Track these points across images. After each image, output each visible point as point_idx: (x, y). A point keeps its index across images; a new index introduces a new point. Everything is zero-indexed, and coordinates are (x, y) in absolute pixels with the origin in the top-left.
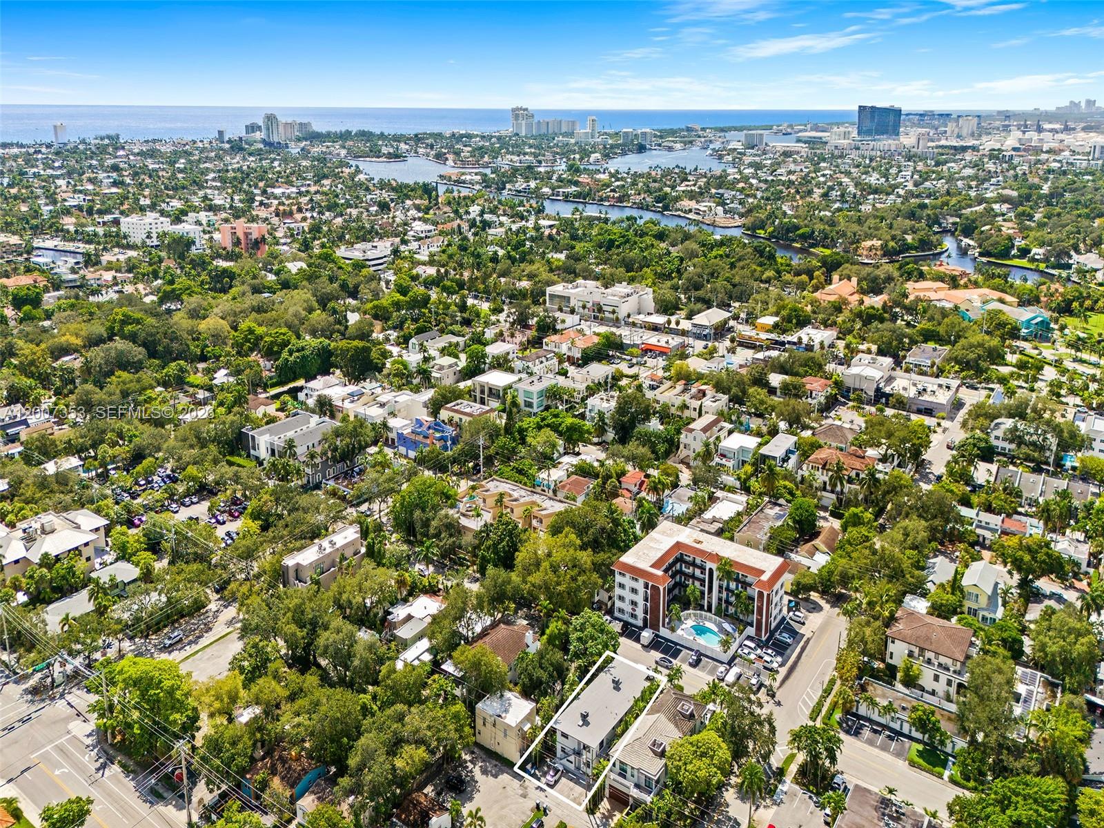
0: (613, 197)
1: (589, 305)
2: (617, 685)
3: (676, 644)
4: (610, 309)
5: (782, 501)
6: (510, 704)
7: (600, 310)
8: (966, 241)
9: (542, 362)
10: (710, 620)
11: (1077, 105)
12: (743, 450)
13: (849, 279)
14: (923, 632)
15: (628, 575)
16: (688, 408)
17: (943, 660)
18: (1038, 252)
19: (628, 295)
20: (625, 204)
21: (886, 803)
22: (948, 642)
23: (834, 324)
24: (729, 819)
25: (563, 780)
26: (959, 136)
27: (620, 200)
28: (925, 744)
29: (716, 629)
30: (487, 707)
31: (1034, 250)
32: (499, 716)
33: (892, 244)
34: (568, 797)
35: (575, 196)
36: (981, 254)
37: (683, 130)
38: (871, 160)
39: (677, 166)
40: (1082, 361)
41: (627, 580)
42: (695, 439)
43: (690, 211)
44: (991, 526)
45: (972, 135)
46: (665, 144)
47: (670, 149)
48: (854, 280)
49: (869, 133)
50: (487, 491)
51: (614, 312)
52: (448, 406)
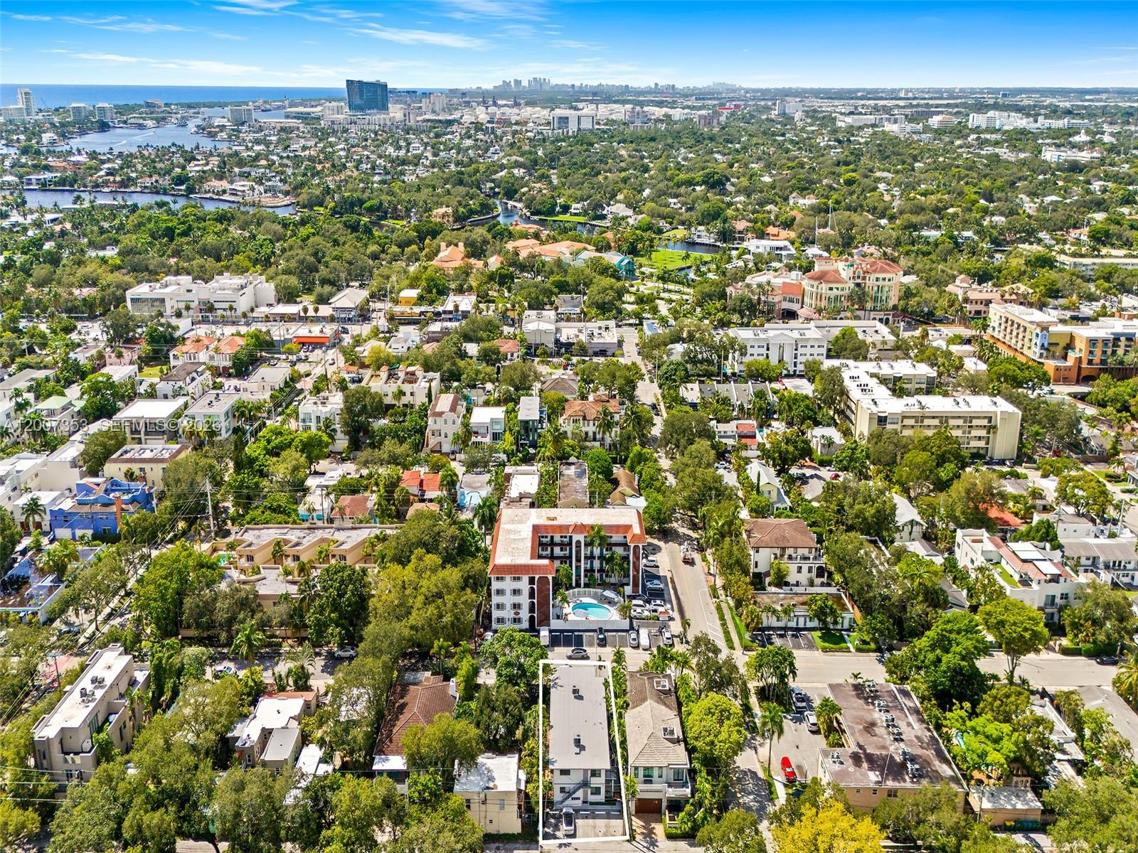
0: (114, 182)
1: (193, 305)
2: (577, 694)
3: (572, 631)
4: (226, 305)
5: (572, 459)
6: (489, 771)
7: (211, 309)
8: (511, 203)
9: (193, 379)
10: (585, 595)
11: (509, 84)
12: (494, 421)
13: (456, 245)
14: (776, 533)
15: (508, 578)
16: (404, 394)
17: (800, 552)
18: (577, 206)
19: (242, 287)
20: (132, 189)
21: (857, 687)
22: (799, 536)
23: (470, 289)
24: (745, 773)
25: (579, 822)
26: (434, 112)
27: (124, 184)
28: (821, 629)
29: (595, 602)
30: (467, 784)
31: (574, 206)
32: (488, 788)
33: (461, 210)
34: (597, 836)
35: (56, 184)
36: (533, 214)
37: (141, 106)
38: (376, 134)
39: (174, 144)
40: (670, 291)
41: (508, 584)
42: (446, 422)
43: (224, 192)
44: (729, 434)
45: (443, 110)
46: (132, 121)
47: (141, 127)
48: (461, 244)
49: (360, 108)
50: (250, 545)
51: (231, 308)
52: (115, 456)
